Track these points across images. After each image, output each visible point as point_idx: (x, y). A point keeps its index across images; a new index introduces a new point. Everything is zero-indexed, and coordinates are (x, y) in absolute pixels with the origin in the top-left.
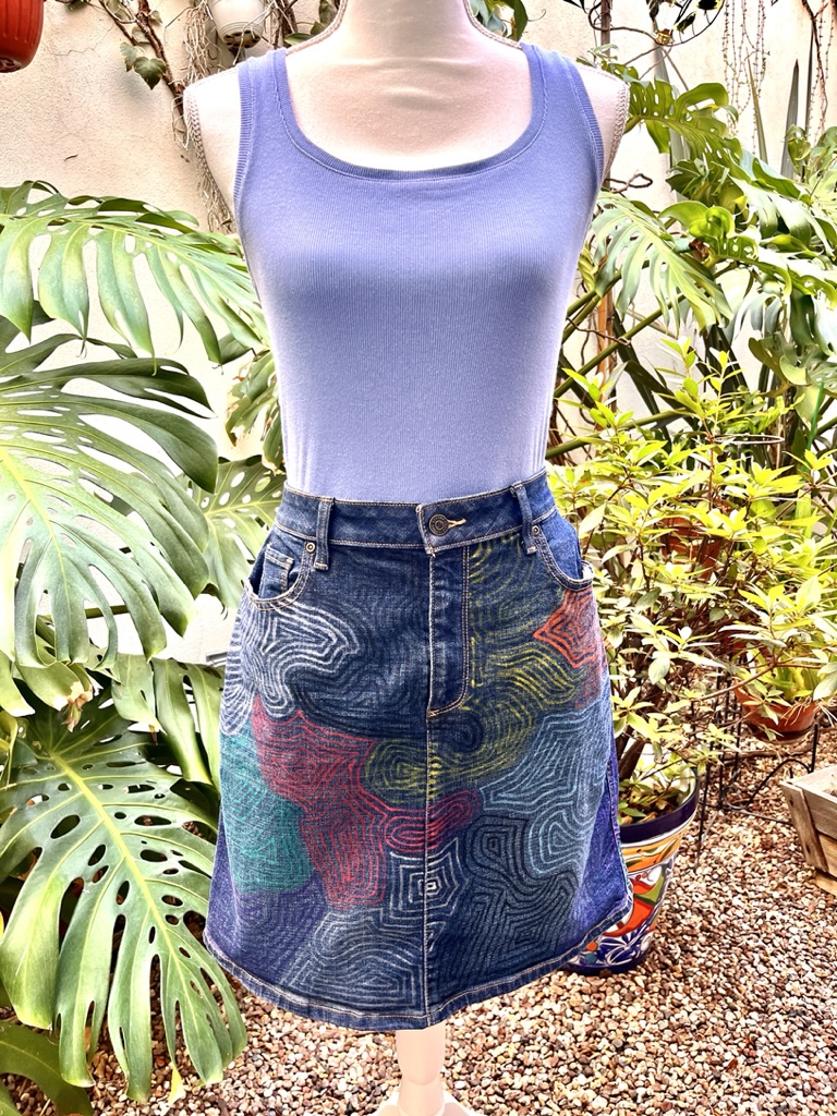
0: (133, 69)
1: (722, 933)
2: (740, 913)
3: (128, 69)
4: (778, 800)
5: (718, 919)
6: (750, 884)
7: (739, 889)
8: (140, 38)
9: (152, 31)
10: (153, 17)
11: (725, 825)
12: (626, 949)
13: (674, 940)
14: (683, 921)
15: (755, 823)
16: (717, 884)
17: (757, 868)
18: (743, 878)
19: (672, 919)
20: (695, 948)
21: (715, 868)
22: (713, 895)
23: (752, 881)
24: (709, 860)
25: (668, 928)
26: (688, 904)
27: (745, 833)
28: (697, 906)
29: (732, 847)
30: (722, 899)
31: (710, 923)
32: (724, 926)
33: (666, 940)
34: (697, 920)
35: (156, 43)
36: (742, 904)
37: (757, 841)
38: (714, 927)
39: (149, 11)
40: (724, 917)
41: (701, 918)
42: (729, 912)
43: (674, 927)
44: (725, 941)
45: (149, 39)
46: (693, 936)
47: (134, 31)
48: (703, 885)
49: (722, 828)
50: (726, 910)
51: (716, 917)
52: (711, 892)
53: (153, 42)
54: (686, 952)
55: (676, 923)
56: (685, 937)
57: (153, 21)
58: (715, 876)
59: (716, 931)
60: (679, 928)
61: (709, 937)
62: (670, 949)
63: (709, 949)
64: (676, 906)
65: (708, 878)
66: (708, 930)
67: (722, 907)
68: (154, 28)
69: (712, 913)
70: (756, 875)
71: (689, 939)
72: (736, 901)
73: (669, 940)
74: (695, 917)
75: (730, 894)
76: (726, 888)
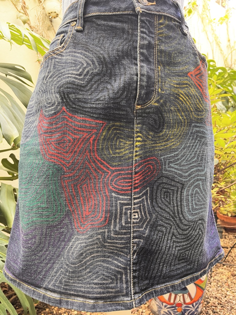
0: (19, 19)
1: (227, 305)
2: (231, 297)
3: (17, 18)
4: (232, 261)
5: (223, 300)
6: (232, 288)
7: (228, 289)
8: (22, 11)
9: (26, 11)
10: (26, 7)
11: (217, 269)
12: (194, 310)
13: (209, 309)
14: (210, 301)
15: (227, 268)
16: (220, 288)
17: (232, 282)
18: (229, 286)
19: (206, 301)
20: (218, 311)
21: (217, 283)
22: (219, 292)
23: (232, 286)
24: (215, 280)
25: (206, 305)
26: (211, 295)
27: (225, 271)
28: (215, 296)
29: (221, 276)
30: (223, 293)
31: (221, 301)
32: (226, 302)
33: (206, 309)
34: (216, 301)
35: (27, 14)
36: (231, 294)
37: (230, 274)
38: (223, 303)
39: (25, 5)
40: (226, 299)
41: (217, 300)
42: (227, 297)
43: (208, 304)
44: (228, 308)
45: (25, 12)
46: (216, 307)
47: (20, 9)
48: (215, 289)
49: (216, 270)
50: (225, 297)
51: (223, 299)
52: (218, 291)
53: (26, 13)
54: (215, 312)
55: (208, 303)
56: (212, 307)
57: (27, 8)
58: (219, 285)
59: (224, 304)
60: (210, 304)
61: (222, 307)
62: (208, 312)
63: (223, 311)
64: (207, 296)
65: (216, 286)
66: (221, 304)
67: (224, 296)
68: (26, 10)
69: (220, 298)
70: (232, 284)
71: (215, 308)
72: (228, 293)
73: (207, 309)
74: (215, 300)
75: (225, 291)
76: (223, 289)
